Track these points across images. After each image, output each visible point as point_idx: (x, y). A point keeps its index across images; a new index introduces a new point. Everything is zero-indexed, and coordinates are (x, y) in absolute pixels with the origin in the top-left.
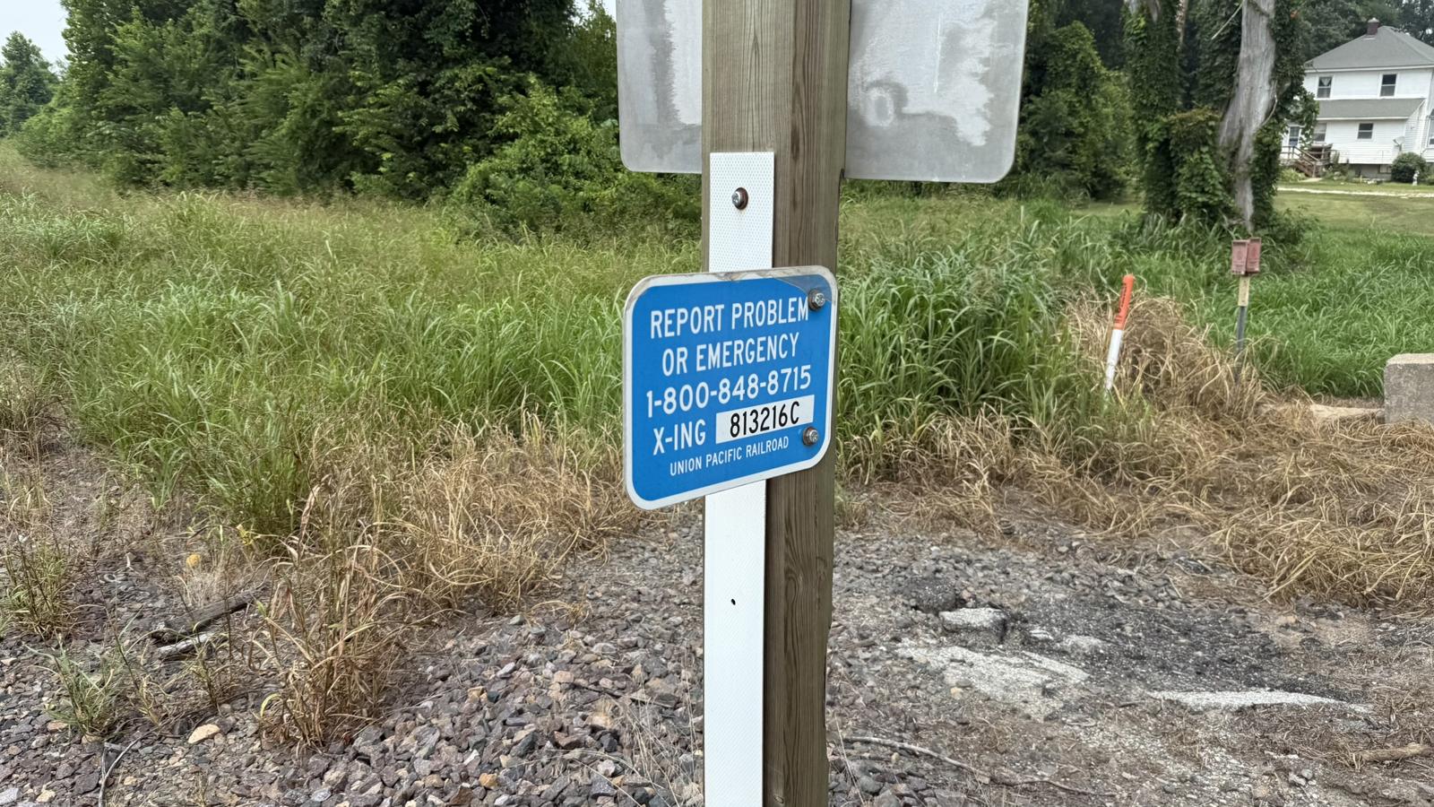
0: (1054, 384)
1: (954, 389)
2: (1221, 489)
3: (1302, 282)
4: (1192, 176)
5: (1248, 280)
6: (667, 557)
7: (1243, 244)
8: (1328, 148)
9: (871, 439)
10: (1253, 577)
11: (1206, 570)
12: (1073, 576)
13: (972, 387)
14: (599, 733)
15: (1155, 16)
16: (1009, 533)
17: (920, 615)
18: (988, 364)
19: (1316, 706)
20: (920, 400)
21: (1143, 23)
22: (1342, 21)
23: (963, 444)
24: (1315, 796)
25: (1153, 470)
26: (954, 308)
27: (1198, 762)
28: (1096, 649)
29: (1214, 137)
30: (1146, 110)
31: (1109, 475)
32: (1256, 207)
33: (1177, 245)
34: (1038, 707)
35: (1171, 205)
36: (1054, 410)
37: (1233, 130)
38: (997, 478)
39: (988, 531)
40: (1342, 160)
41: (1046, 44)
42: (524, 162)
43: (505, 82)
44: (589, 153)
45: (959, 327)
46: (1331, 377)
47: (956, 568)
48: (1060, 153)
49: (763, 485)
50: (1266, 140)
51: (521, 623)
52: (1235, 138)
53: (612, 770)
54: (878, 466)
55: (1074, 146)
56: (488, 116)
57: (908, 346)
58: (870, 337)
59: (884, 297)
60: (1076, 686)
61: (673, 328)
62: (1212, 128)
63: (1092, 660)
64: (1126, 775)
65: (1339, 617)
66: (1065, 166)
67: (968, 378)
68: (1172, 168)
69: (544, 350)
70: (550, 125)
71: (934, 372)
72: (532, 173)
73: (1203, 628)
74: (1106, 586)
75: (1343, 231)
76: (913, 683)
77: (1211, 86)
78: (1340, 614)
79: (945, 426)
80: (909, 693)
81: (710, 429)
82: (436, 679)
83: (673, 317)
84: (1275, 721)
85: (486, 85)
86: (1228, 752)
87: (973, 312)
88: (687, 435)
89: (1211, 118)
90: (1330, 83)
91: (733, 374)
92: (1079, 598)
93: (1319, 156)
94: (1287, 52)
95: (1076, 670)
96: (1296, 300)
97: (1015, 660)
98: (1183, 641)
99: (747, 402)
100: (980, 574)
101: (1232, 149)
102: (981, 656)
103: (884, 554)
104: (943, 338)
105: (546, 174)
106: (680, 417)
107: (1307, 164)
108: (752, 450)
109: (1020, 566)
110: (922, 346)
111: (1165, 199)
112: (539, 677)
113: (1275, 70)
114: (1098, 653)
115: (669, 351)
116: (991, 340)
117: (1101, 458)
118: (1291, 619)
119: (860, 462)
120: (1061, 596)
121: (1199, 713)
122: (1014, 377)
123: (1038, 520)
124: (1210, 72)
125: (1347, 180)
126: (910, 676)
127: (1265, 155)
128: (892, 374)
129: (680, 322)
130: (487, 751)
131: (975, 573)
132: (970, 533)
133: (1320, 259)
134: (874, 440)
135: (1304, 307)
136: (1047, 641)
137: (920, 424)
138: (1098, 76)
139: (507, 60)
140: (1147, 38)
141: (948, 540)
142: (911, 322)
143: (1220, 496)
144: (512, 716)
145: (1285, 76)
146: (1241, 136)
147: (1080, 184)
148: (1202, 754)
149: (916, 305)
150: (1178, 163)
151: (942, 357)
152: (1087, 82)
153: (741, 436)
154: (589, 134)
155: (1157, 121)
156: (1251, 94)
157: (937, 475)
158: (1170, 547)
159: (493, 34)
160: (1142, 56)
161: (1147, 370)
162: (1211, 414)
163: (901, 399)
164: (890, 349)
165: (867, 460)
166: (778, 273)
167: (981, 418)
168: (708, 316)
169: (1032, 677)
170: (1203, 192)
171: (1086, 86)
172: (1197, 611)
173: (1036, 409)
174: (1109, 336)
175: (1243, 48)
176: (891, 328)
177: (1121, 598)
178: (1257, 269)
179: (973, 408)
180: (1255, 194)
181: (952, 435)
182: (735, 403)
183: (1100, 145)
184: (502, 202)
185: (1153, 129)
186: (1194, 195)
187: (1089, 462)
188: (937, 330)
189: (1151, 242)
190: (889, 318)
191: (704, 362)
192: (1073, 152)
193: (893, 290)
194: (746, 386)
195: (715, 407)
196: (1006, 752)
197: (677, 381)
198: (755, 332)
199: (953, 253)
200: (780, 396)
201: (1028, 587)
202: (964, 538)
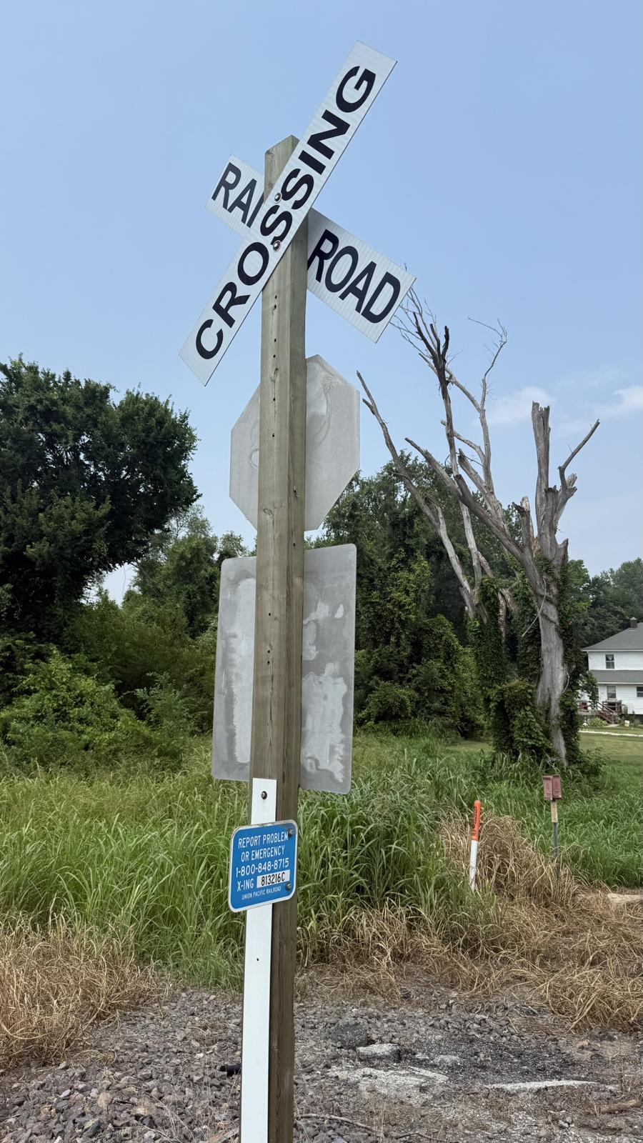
0: (434, 882)
1: (367, 888)
2: (548, 958)
3: (600, 804)
4: (522, 727)
5: (555, 804)
6: (163, 1023)
7: (549, 779)
8: (620, 703)
9: (308, 928)
10: (564, 1016)
11: (534, 1013)
12: (447, 1023)
13: (379, 885)
14: (141, 1118)
15: (485, 620)
16: (407, 997)
17: (344, 1051)
18: (389, 867)
19: (582, 1086)
20: (343, 896)
21: (478, 625)
22: (614, 618)
23: (374, 930)
24: (573, 1133)
25: (503, 945)
26: (364, 826)
27: (509, 1121)
28: (455, 1063)
29: (532, 700)
30: (486, 681)
31: (475, 950)
32: (568, 749)
33: (518, 776)
34: (417, 1099)
35: (511, 746)
36: (435, 902)
37: (545, 696)
38: (398, 957)
39: (392, 996)
40: (630, 712)
41: (421, 629)
42: (38, 711)
43: (28, 651)
44: (92, 704)
45: (368, 840)
46: (622, 872)
47: (369, 1023)
48: (437, 705)
49: (270, 907)
50: (567, 703)
51: (66, 1068)
52: (546, 700)
53: (153, 1136)
54: (314, 951)
55: (446, 699)
56: (11, 675)
57: (334, 854)
58: (307, 848)
59: (316, 817)
60: (440, 1084)
61: (245, 844)
62: (530, 693)
63: (452, 1070)
64: (467, 1131)
65: (614, 1039)
66: (441, 713)
67: (376, 879)
68: (508, 721)
69: (59, 864)
70: (63, 683)
71: (352, 875)
72: (44, 720)
73: (530, 1051)
74: (469, 1028)
75: (633, 765)
76: (338, 1091)
77: (525, 666)
78: (615, 1037)
79: (361, 917)
80: (336, 1097)
81: (255, 882)
82: (14, 1105)
83: (245, 841)
84: (558, 1095)
85: (13, 652)
86: (527, 1113)
87: (376, 828)
88: (248, 884)
89: (529, 687)
90: (613, 659)
91: (263, 861)
92: (450, 1038)
93: (614, 709)
94: (571, 646)
95: (441, 1076)
96: (596, 817)
97: (403, 1072)
98: (516, 1060)
99: (267, 872)
100: (386, 1026)
101: (546, 709)
102: (382, 1072)
103: (319, 1016)
104: (357, 847)
105: (57, 721)
106: (247, 877)
107: (607, 714)
108: (268, 891)
109: (412, 1018)
110: (343, 855)
111: (507, 743)
112: (89, 1098)
113: (565, 657)
114: (456, 1065)
115: (243, 853)
116: (391, 848)
117: (468, 937)
118: (585, 1043)
119: (301, 948)
120: (440, 1037)
121: (514, 1095)
122: (408, 877)
123: (427, 986)
124: (525, 657)
125: (635, 726)
126: (336, 1088)
127: (568, 713)
128: (323, 877)
129: (247, 842)
130: (67, 1137)
131: (382, 1024)
132: (379, 998)
133: (615, 787)
134: (311, 930)
135: (602, 822)
136: (425, 1060)
137: (343, 916)
138: (457, 651)
139: (32, 635)
140: (482, 634)
141: (364, 1004)
142: (335, 836)
143: (548, 963)
144: (79, 1117)
145: (571, 661)
146: (550, 699)
147: (451, 726)
148: (512, 1116)
149: (338, 824)
150: (511, 717)
151: (357, 862)
152: (450, 656)
153: (265, 885)
154: (94, 691)
155: (495, 688)
156: (552, 673)
157: (357, 956)
158: (512, 999)
159: (22, 616)
160: (480, 645)
161: (499, 870)
162: (543, 903)
163: (330, 896)
164: (321, 858)
165: (306, 947)
166: (278, 823)
167: (386, 909)
168: (255, 840)
169: (413, 1081)
170: (531, 738)
171: (450, 658)
172: (527, 1042)
173: (423, 902)
174: (469, 845)
175: (543, 642)
176: (322, 841)
177: (478, 1036)
178: (560, 796)
179: (380, 903)
180: (565, 739)
181: (367, 923)
182: (263, 872)
183: (464, 699)
184: (19, 743)
185: (492, 693)
186: (525, 740)
187: (461, 941)
188: (353, 842)
189: (501, 774)
190: (320, 833)
191: (254, 857)
192: (446, 704)
193: (322, 812)
194: (267, 866)
195: (257, 874)
196: (395, 1125)
197: (245, 864)
198: (270, 845)
199: (362, 783)
200: (278, 870)
201: (418, 1032)
202: (376, 1002)
